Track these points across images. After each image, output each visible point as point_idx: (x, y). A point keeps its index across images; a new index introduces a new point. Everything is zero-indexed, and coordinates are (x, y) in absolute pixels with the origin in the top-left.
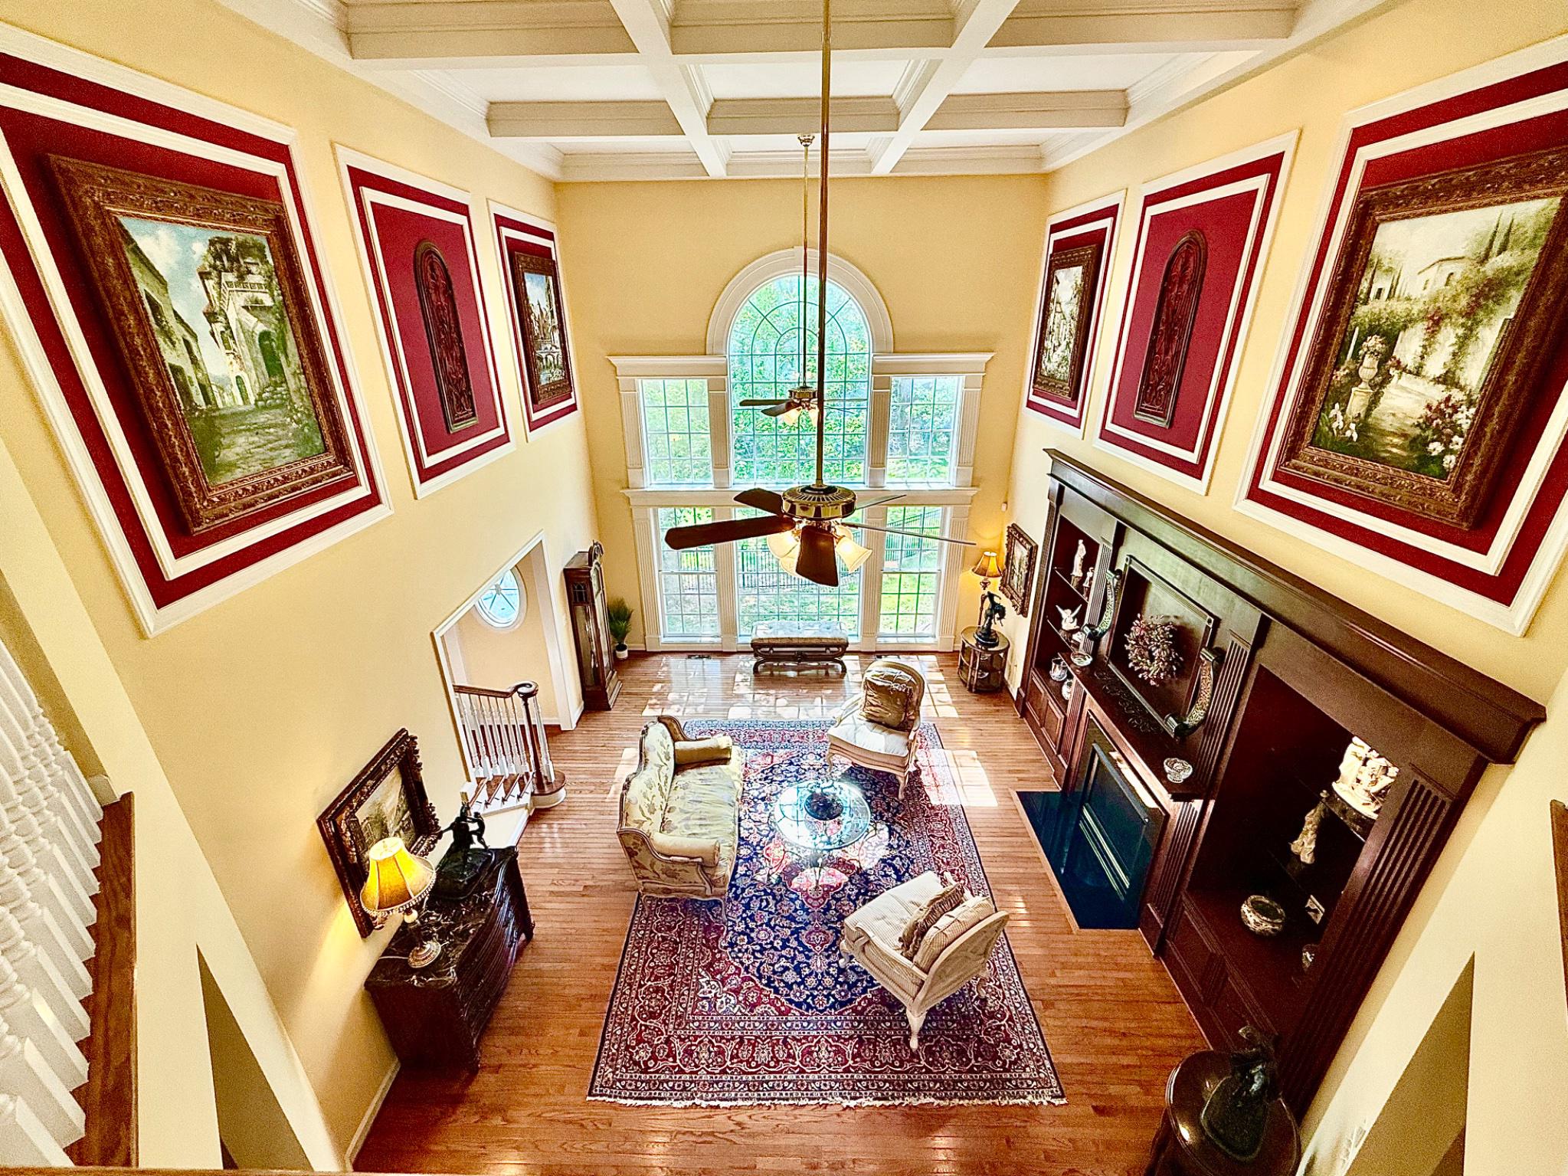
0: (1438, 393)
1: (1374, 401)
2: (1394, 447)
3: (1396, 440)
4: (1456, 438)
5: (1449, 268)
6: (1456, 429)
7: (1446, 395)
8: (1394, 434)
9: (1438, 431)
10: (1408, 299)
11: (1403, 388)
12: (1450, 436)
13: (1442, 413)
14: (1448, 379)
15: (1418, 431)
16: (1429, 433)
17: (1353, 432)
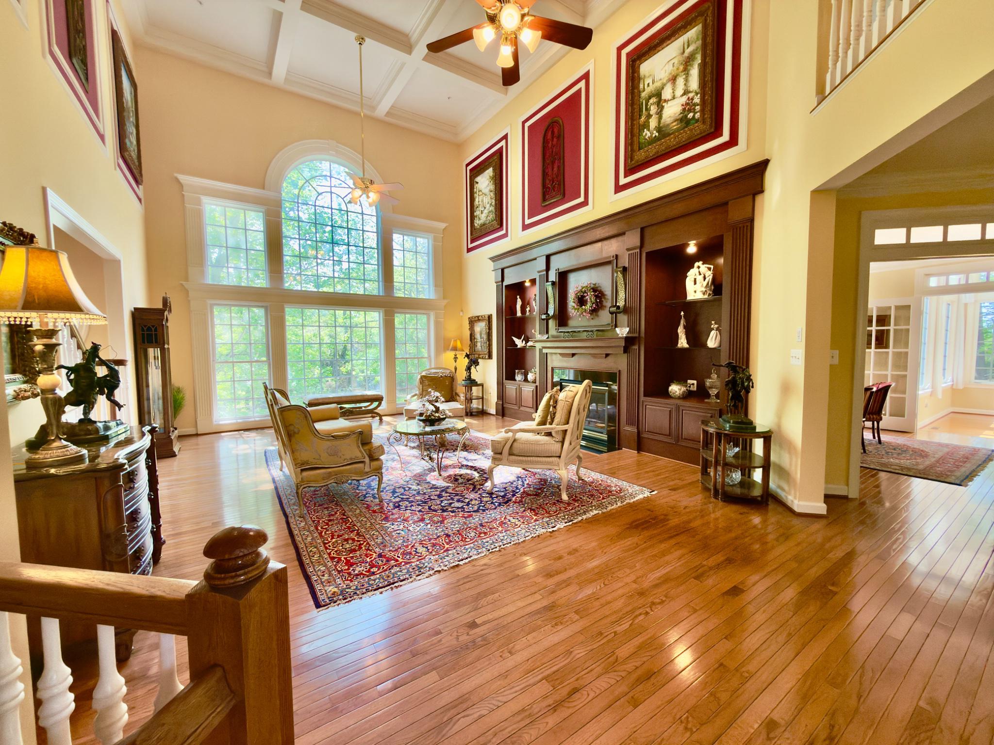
0: (684, 99)
1: (660, 118)
3: (674, 124)
4: (697, 107)
5: (672, 61)
6: (695, 105)
7: (687, 97)
8: (672, 123)
10: (661, 79)
11: (670, 107)
12: (694, 108)
13: (688, 104)
14: (686, 92)
15: (682, 115)
16: (686, 113)
17: (656, 134)
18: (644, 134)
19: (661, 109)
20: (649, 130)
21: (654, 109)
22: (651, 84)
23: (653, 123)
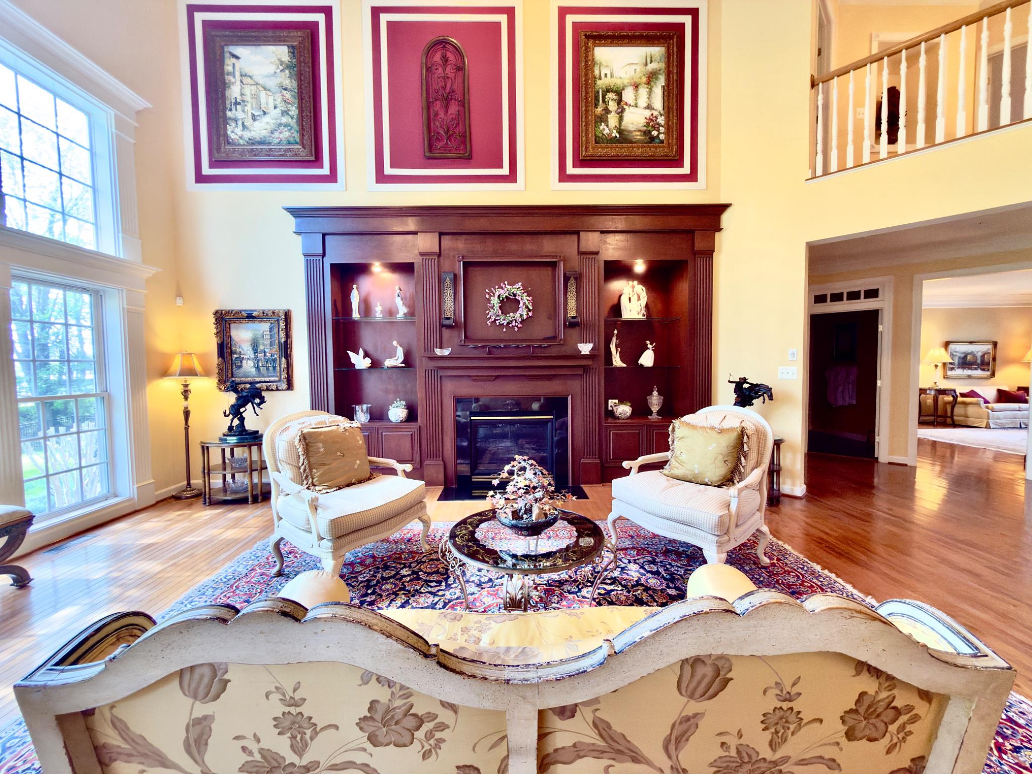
0: (648, 113)
1: (621, 119)
2: (638, 136)
3: (637, 133)
6: (659, 124)
7: (651, 113)
10: (620, 78)
11: (631, 113)
14: (649, 107)
16: (650, 128)
17: (615, 134)
18: (601, 128)
19: (621, 113)
20: (607, 126)
21: (613, 106)
22: (609, 76)
23: (613, 120)
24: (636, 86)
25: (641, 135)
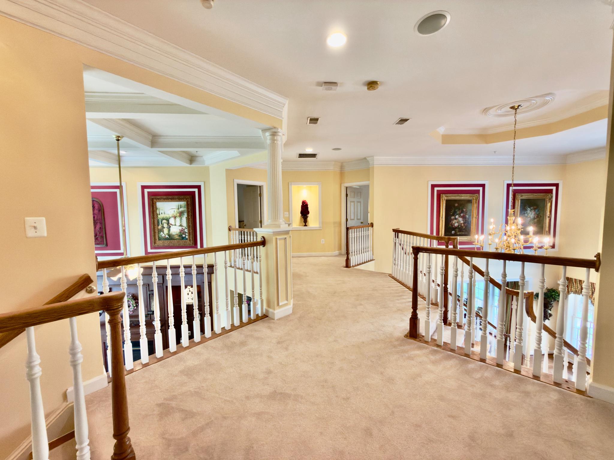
0: (180, 228)
1: (169, 231)
2: (177, 237)
3: (177, 236)
4: (186, 234)
5: (174, 210)
6: (185, 232)
7: (182, 228)
8: (176, 235)
9: (183, 233)
10: (168, 214)
11: (173, 228)
12: (185, 234)
13: (182, 231)
14: (181, 226)
15: (180, 234)
17: (167, 236)
18: (161, 234)
19: (169, 228)
20: (164, 233)
21: (165, 225)
22: (163, 213)
23: (166, 231)
24: (175, 217)
25: (178, 237)
